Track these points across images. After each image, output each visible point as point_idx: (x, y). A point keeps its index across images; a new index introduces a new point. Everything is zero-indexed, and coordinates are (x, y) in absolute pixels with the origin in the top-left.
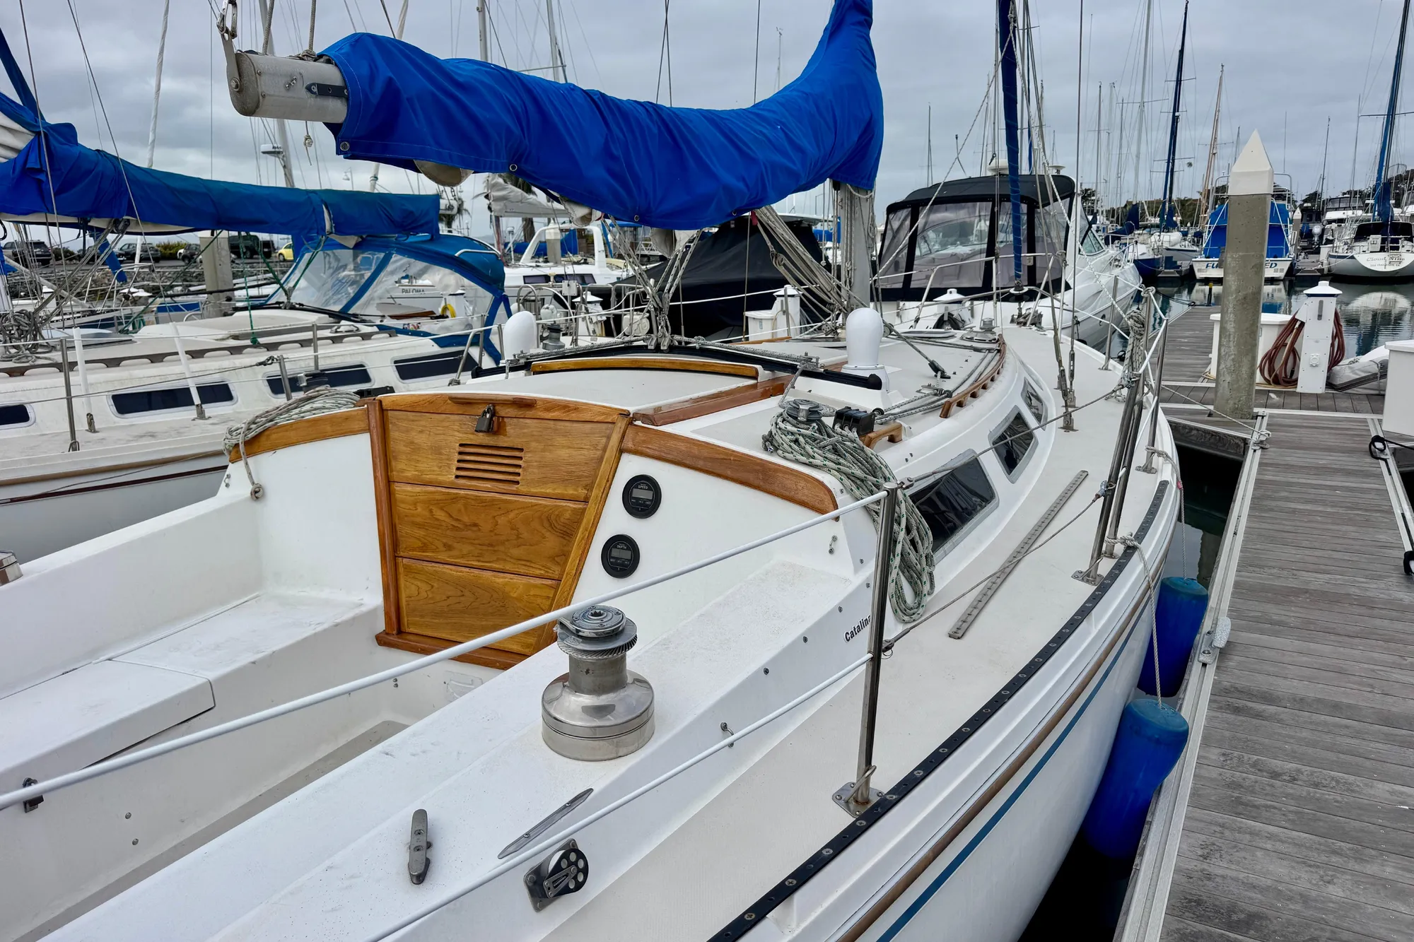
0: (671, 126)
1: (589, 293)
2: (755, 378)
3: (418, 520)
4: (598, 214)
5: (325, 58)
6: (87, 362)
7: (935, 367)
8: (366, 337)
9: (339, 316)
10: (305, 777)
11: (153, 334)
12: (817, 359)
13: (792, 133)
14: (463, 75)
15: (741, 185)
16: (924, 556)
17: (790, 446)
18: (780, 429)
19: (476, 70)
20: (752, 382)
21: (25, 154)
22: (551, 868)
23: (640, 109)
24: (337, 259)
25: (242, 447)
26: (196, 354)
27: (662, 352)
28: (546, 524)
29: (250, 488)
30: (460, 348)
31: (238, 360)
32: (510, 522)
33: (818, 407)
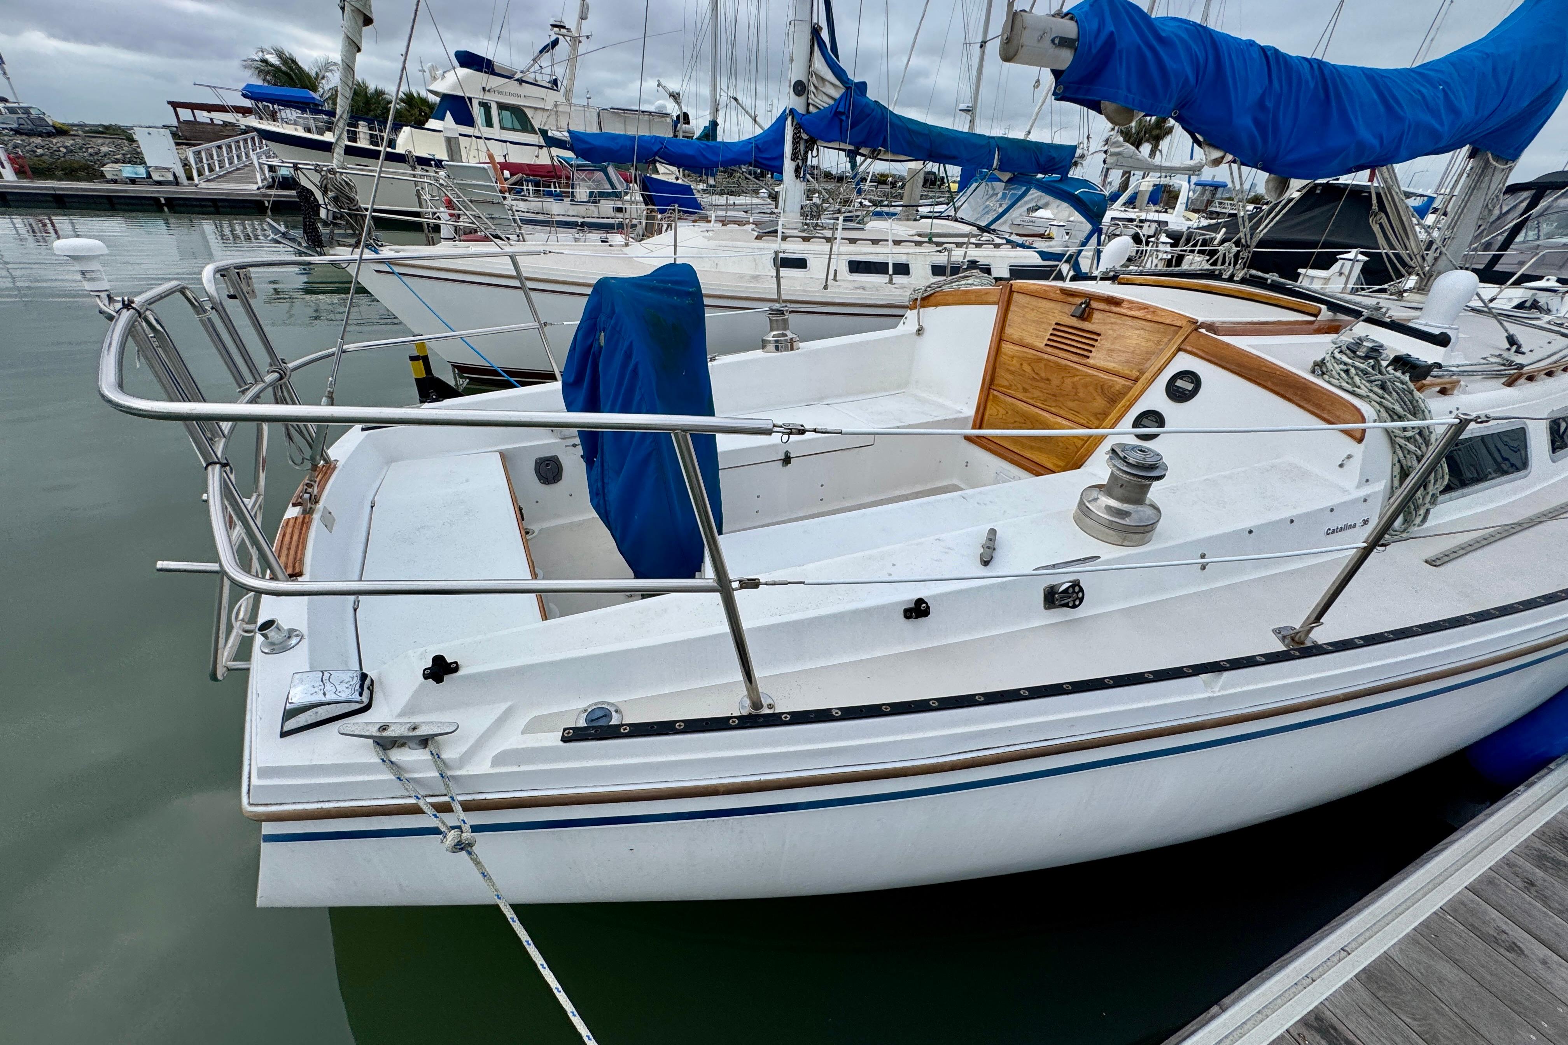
0: (1329, 82)
1: (1164, 235)
2: (1316, 316)
3: (1012, 368)
4: (1230, 157)
5: (1070, 16)
6: (842, 239)
7: (1512, 340)
8: (997, 246)
9: (983, 229)
10: (905, 498)
11: (876, 227)
12: (1388, 309)
13: (1453, 93)
14: (1166, 31)
15: (1375, 142)
16: (1431, 494)
17: (1339, 374)
18: (1334, 358)
19: (1179, 26)
20: (1312, 319)
21: (838, 102)
22: (1061, 589)
23: (1306, 65)
24: (994, 189)
25: (919, 300)
26: (897, 243)
27: (1234, 282)
28: (1099, 390)
29: (917, 327)
30: (1056, 263)
31: (918, 249)
32: (1073, 383)
33: (1381, 346)
